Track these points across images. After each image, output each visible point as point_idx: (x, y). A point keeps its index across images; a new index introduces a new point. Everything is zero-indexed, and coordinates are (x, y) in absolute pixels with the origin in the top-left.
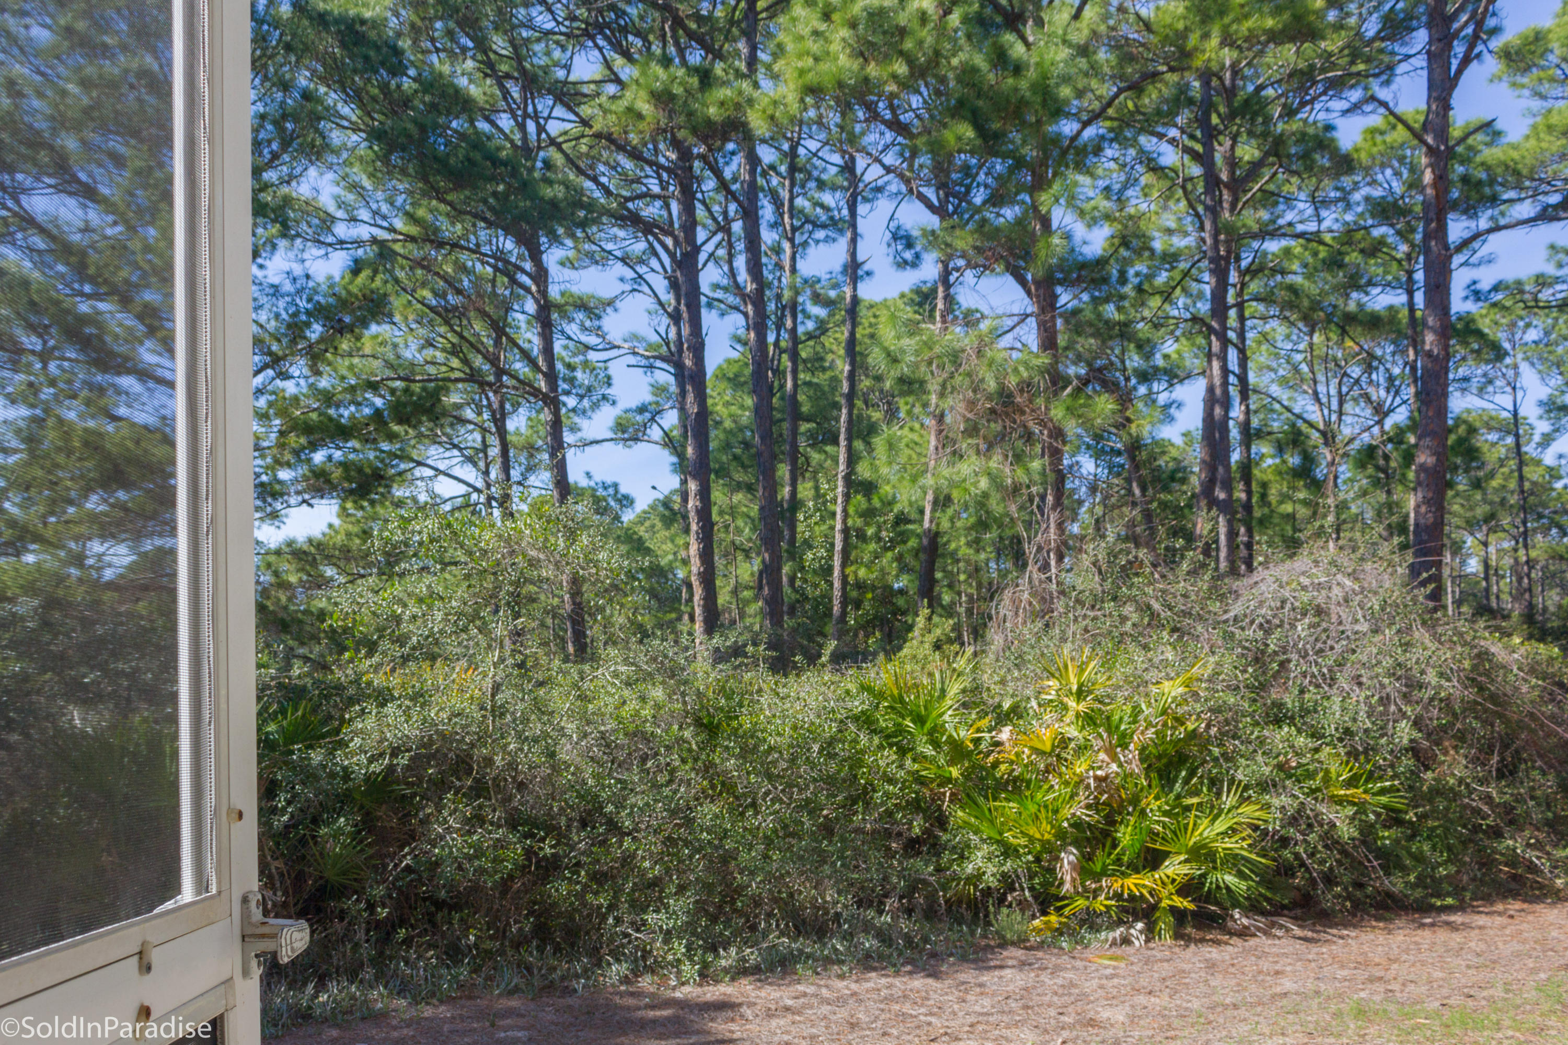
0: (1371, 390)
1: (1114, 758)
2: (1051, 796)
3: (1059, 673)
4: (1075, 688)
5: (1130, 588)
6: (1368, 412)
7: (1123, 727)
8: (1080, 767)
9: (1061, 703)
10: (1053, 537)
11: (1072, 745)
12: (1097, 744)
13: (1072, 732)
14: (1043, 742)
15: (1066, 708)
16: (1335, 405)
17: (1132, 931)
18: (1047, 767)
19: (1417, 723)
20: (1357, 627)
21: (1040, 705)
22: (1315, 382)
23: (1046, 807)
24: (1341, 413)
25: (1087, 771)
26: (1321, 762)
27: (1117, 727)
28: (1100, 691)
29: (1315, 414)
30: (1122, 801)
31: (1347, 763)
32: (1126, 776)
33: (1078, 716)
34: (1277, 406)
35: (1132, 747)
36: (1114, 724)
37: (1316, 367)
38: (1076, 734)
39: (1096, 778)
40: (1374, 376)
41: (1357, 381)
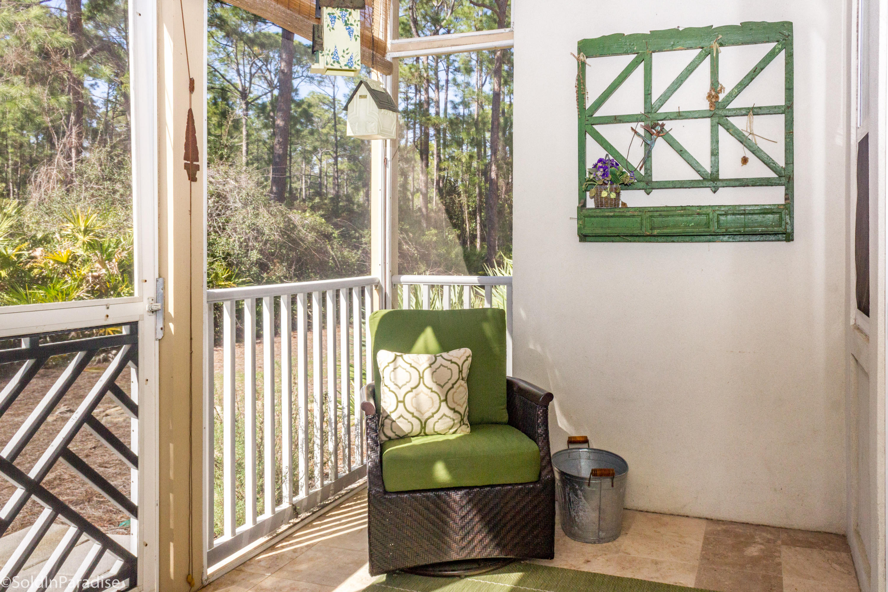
0: (267, 74)
1: (104, 266)
2: (65, 287)
3: (75, 220)
4: (82, 229)
5: (119, 175)
6: (265, 85)
7: (110, 250)
8: (84, 271)
9: (74, 236)
10: (73, 140)
11: (80, 259)
12: (94, 258)
13: (81, 252)
14: (62, 257)
15: (77, 239)
16: (248, 79)
17: (110, 355)
18: (64, 270)
19: (261, 252)
20: (236, 205)
21: (61, 237)
22: (238, 64)
23: (62, 292)
24: (251, 83)
25: (88, 273)
26: (214, 269)
27: (107, 250)
28: (97, 230)
29: (236, 80)
30: (108, 288)
31: (227, 269)
32: (110, 276)
33: (84, 243)
34: (217, 74)
35: (114, 260)
36: (104, 249)
37: (239, 57)
38: (82, 253)
39: (93, 277)
40: (269, 67)
41: (260, 68)
